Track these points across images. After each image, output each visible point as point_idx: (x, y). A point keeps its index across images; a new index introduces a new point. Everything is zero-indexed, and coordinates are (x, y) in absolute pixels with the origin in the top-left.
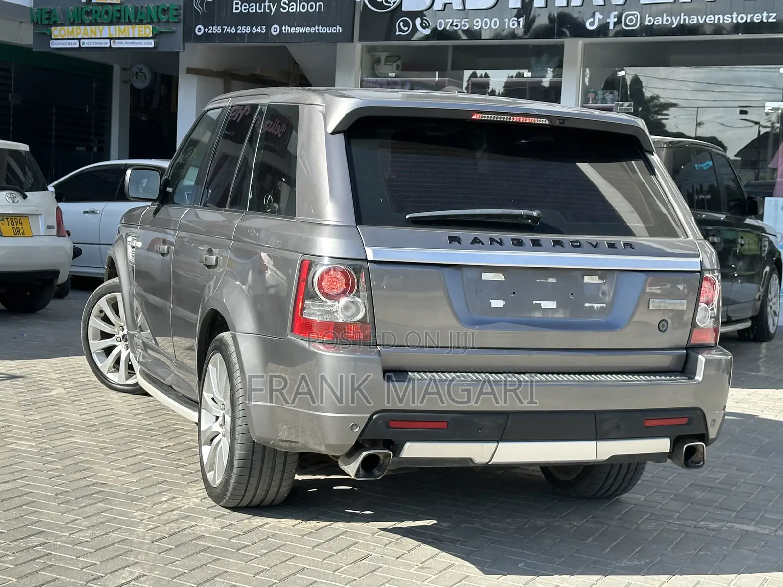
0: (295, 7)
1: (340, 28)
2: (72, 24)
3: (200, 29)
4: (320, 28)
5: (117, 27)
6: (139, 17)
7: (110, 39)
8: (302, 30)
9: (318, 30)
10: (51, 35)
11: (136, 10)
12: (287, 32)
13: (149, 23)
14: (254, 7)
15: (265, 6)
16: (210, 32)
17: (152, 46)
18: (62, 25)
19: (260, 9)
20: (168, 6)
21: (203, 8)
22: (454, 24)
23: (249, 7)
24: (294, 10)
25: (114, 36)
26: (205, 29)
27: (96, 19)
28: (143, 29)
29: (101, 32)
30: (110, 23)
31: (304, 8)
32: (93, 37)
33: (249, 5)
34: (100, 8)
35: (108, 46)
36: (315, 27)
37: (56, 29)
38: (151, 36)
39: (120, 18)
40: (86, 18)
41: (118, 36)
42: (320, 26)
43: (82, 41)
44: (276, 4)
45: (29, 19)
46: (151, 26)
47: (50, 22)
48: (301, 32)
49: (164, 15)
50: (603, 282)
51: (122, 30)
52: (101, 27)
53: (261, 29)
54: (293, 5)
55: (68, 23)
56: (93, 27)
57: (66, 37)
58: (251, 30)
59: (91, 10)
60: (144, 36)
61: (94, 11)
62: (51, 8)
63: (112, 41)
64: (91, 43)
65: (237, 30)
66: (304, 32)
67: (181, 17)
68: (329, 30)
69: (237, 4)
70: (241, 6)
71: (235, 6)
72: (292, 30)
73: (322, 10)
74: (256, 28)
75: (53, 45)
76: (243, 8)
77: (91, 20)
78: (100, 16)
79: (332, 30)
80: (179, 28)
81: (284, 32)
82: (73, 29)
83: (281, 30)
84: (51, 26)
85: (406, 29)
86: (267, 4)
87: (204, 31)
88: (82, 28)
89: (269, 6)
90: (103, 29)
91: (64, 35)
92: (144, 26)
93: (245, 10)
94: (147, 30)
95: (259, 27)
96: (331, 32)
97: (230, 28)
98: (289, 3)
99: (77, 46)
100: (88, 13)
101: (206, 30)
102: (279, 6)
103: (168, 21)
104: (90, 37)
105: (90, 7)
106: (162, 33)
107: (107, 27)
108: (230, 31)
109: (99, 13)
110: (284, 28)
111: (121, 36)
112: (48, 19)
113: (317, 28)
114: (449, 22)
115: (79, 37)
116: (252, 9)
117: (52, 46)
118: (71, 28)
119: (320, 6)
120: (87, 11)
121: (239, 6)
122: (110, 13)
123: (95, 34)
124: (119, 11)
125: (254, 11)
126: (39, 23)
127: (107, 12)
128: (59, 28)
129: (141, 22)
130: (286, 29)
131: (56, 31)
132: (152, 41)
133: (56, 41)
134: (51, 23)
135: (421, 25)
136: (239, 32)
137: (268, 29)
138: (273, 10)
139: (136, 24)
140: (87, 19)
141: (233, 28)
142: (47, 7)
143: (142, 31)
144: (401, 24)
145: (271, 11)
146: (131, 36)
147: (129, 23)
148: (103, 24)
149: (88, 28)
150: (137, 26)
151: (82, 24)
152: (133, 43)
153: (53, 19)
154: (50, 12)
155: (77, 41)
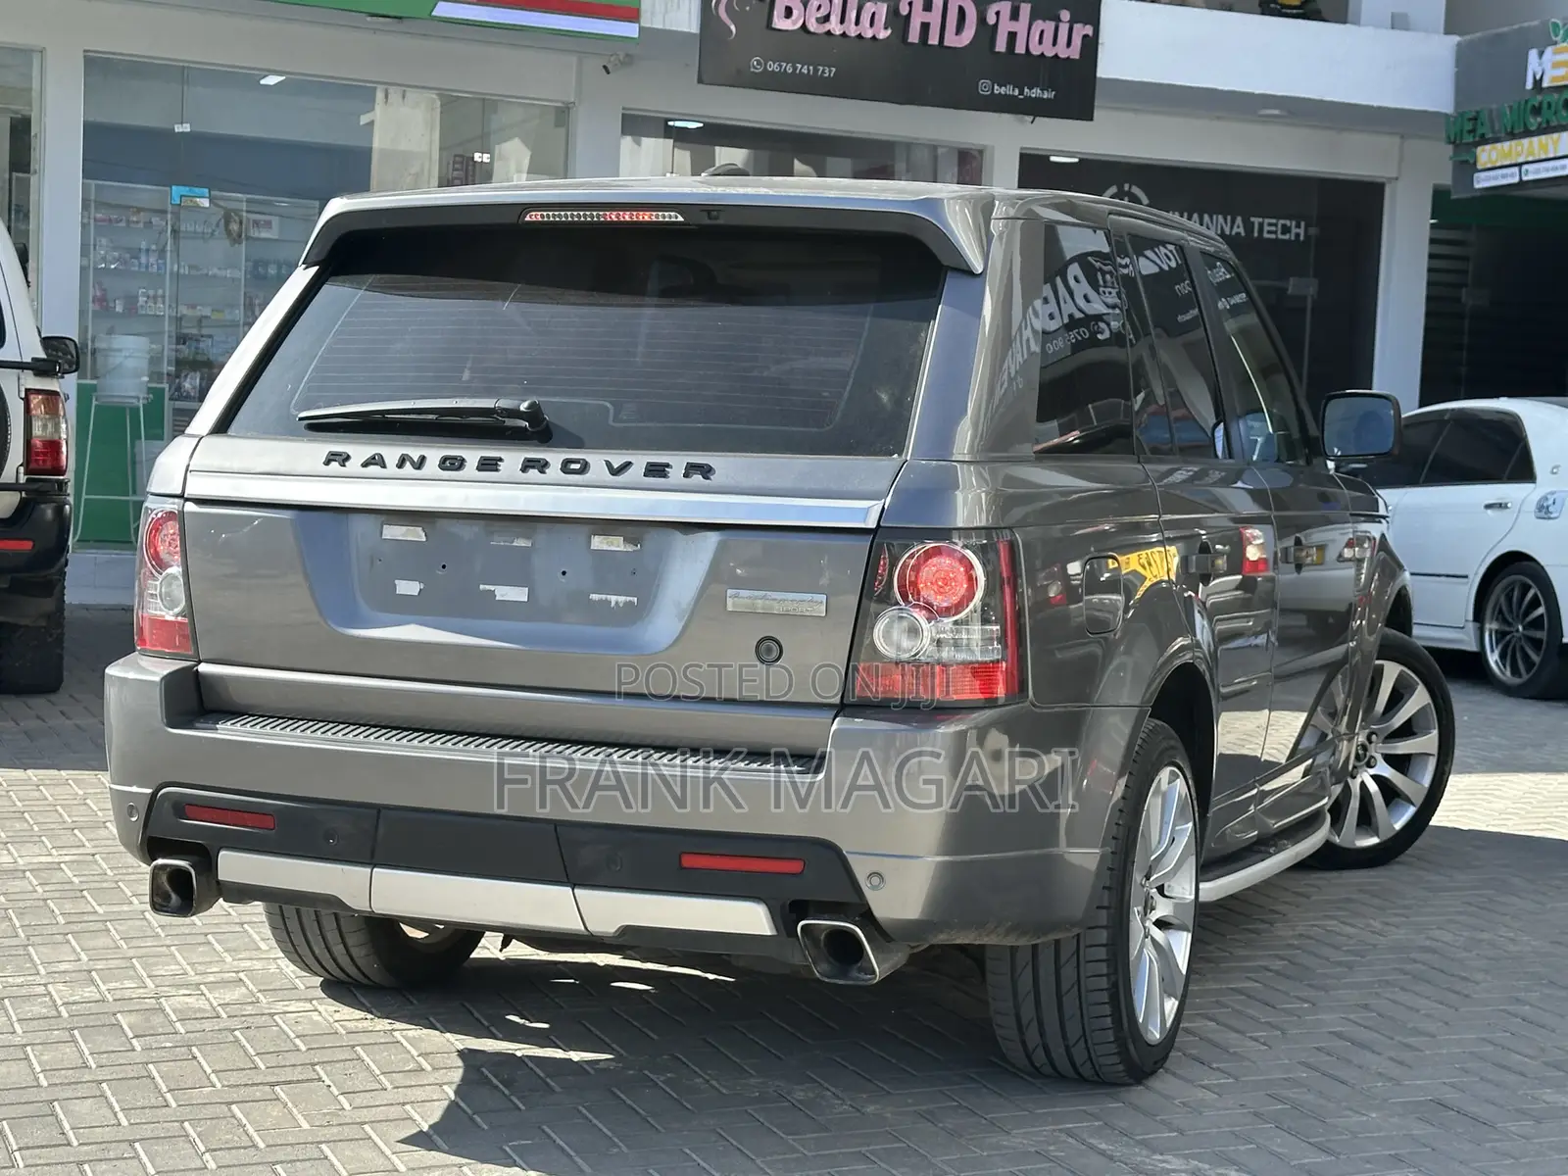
2: (1512, 136)
10: (1475, 163)
18: (1497, 140)
27: (1548, 122)
29: (1555, 143)
32: (1543, 157)
34: (1556, 96)
37: (1483, 151)
40: (1532, 120)
43: (1525, 167)
45: (1444, 135)
47: (1474, 137)
52: (1555, 136)
55: (1503, 135)
56: (1543, 137)
57: (1498, 164)
59: (1541, 103)
61: (1545, 106)
62: (1478, 109)
64: (1537, 171)
75: (1478, 182)
77: (1540, 124)
78: (1556, 114)
82: (1511, 146)
84: (1477, 144)
88: (1526, 142)
90: (1559, 139)
91: (1497, 161)
99: (1516, 180)
100: (1537, 111)
104: (1537, 158)
105: (1539, 98)
107: (1564, 135)
109: (1554, 107)
112: (1472, 131)
115: (1520, 160)
117: (1477, 186)
118: (1506, 145)
120: (1534, 106)
123: (1545, 153)
126: (1458, 142)
127: (1565, 104)
128: (1488, 147)
131: (1486, 155)
133: (1483, 175)
134: (1477, 139)
140: (1534, 122)
142: (1471, 109)
148: (1559, 129)
149: (1535, 140)
151: (1528, 133)
153: (1480, 131)
154: (1475, 119)
155: (1516, 169)
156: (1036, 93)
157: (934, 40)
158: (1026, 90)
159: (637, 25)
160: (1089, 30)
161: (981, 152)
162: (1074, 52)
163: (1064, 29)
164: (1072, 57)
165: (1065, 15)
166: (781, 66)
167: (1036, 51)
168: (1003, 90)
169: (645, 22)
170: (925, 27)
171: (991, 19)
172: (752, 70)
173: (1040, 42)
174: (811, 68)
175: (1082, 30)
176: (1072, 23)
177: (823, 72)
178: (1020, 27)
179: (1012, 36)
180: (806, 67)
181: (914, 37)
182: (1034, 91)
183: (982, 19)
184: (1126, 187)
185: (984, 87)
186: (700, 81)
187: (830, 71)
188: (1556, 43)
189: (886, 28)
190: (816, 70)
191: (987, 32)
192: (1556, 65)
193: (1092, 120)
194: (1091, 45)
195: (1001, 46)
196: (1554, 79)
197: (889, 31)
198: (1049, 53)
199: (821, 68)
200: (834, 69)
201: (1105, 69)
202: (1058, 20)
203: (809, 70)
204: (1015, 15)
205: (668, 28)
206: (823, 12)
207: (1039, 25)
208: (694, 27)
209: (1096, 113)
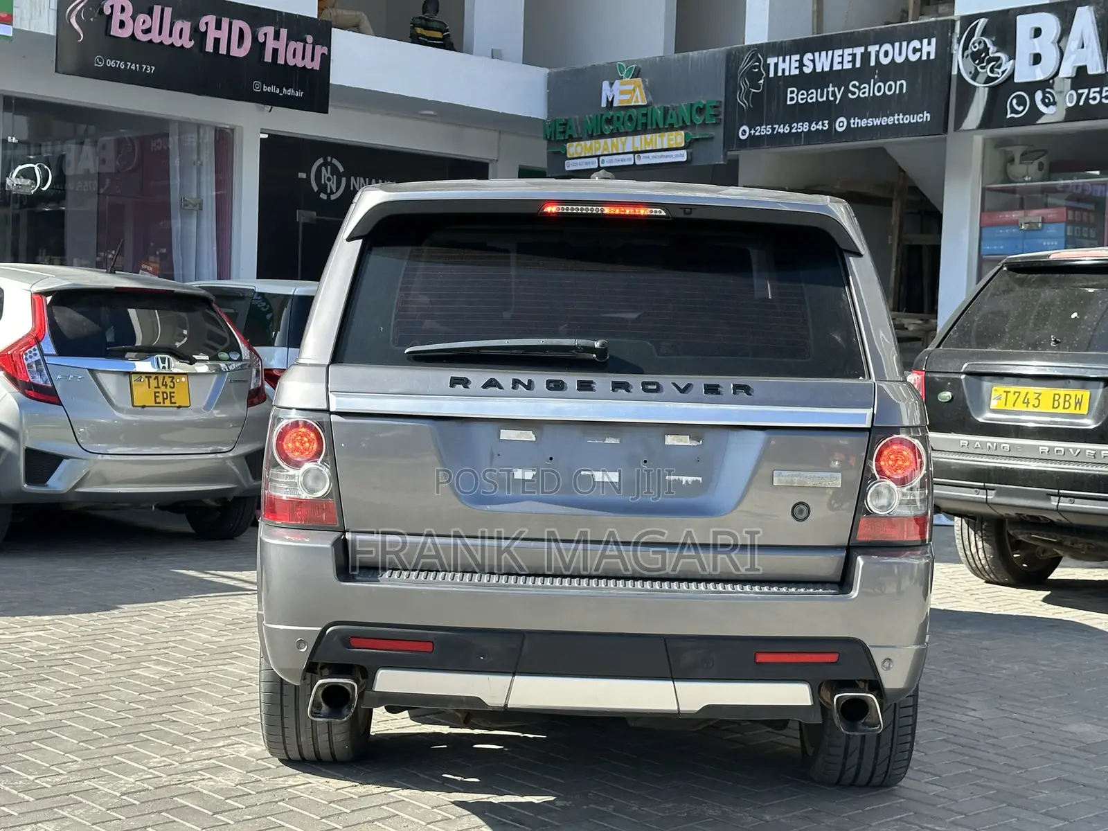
0: (867, 90)
1: (928, 115)
2: (591, 137)
3: (744, 131)
4: (901, 116)
5: (643, 136)
6: (669, 121)
7: (634, 153)
8: (877, 122)
9: (898, 120)
10: (566, 154)
11: (666, 111)
12: (856, 126)
13: (681, 128)
14: (814, 95)
15: (828, 92)
16: (757, 134)
17: (684, 159)
18: (579, 139)
19: (822, 97)
20: (704, 102)
21: (748, 102)
22: (1091, 96)
23: (808, 95)
24: (867, 95)
25: (639, 150)
26: (750, 130)
27: (617, 128)
28: (673, 137)
29: (624, 144)
30: (635, 132)
31: (879, 90)
32: (615, 152)
33: (807, 93)
34: (623, 112)
35: (632, 163)
36: (894, 116)
37: (572, 146)
38: (683, 145)
39: (645, 125)
40: (606, 127)
41: (643, 149)
42: (901, 114)
43: (601, 158)
44: (843, 88)
45: (542, 135)
46: (683, 133)
47: (564, 137)
48: (875, 124)
49: (699, 116)
50: (698, 443)
51: (649, 140)
52: (623, 138)
53: (823, 125)
54: (865, 88)
55: (586, 136)
56: (615, 139)
57: (583, 155)
58: (810, 126)
59: (612, 117)
60: (674, 146)
61: (615, 118)
62: (567, 118)
63: (637, 155)
64: (611, 161)
65: (791, 128)
66: (879, 124)
67: (722, 117)
68: (913, 119)
69: (792, 92)
70: (797, 95)
71: (789, 96)
72: (863, 123)
73: (904, 91)
74: (817, 124)
75: (568, 167)
76: (800, 97)
77: (612, 130)
78: (623, 124)
79: (917, 119)
80: (719, 133)
81: (852, 126)
82: (591, 144)
83: (849, 123)
84: (566, 141)
85: (1021, 108)
86: (831, 89)
87: (750, 134)
88: (602, 141)
89: (833, 92)
90: (626, 141)
91: (581, 153)
92: (674, 133)
93: (802, 99)
94: (678, 138)
95: (820, 123)
96: (915, 121)
97: (782, 126)
98: (860, 85)
100: (609, 121)
101: (753, 132)
102: (847, 91)
103: (704, 124)
104: (611, 153)
105: (611, 113)
106: (697, 140)
107: (630, 138)
108: (782, 131)
109: (621, 120)
110: (852, 121)
111: (648, 149)
112: (564, 132)
113: (896, 117)
114: (1083, 94)
115: (598, 153)
116: (811, 98)
117: (567, 169)
118: (588, 143)
119: (901, 85)
120: (607, 118)
121: (794, 95)
122: (634, 119)
123: (617, 149)
124: (645, 115)
125: (814, 100)
126: (553, 139)
127: (630, 118)
128: (575, 144)
129: (671, 128)
130: (856, 122)
131: (573, 148)
132: (684, 152)
133: (571, 162)
134: (567, 138)
135: (1043, 101)
136: (794, 131)
137: (831, 124)
138: (839, 97)
139: (667, 130)
140: (607, 129)
141: (787, 127)
142: (562, 118)
143: (672, 140)
144: (1014, 101)
145: (836, 98)
146: (659, 147)
147: (657, 130)
148: (626, 134)
149: (609, 140)
150: (666, 134)
151: (602, 136)
152: (662, 156)
153: (568, 132)
154: (565, 124)
155: (596, 159)
156: (290, 92)
157: (223, 51)
158: (284, 90)
159: (11, 27)
160: (325, 50)
161: (232, 130)
162: (316, 65)
163: (309, 48)
164: (314, 68)
165: (310, 39)
166: (116, 63)
167: (291, 63)
168: (269, 88)
169: (17, 24)
170: (217, 41)
171: (261, 39)
172: (96, 65)
173: (294, 57)
174: (138, 65)
175: (320, 50)
176: (314, 44)
177: (146, 69)
178: (281, 45)
179: (275, 51)
180: (134, 65)
181: (209, 48)
182: (290, 90)
183: (255, 38)
184: (329, 159)
185: (257, 86)
186: (56, 71)
187: (151, 69)
188: (622, 78)
189: (190, 40)
190: (141, 68)
191: (259, 47)
192: (622, 93)
193: (327, 113)
194: (326, 60)
195: (268, 58)
196: (621, 101)
197: (193, 42)
198: (300, 65)
199: (145, 66)
200: (154, 68)
201: (335, 79)
202: (305, 42)
203: (136, 67)
204: (277, 36)
205: (32, 30)
206: (146, 26)
207: (293, 44)
208: (51, 31)
209: (330, 109)
